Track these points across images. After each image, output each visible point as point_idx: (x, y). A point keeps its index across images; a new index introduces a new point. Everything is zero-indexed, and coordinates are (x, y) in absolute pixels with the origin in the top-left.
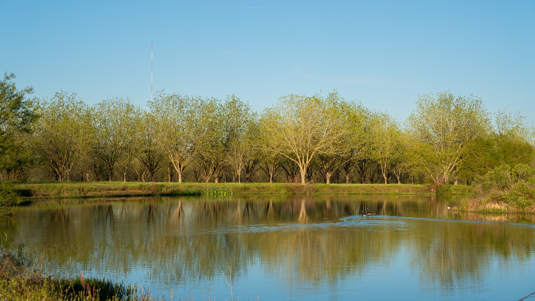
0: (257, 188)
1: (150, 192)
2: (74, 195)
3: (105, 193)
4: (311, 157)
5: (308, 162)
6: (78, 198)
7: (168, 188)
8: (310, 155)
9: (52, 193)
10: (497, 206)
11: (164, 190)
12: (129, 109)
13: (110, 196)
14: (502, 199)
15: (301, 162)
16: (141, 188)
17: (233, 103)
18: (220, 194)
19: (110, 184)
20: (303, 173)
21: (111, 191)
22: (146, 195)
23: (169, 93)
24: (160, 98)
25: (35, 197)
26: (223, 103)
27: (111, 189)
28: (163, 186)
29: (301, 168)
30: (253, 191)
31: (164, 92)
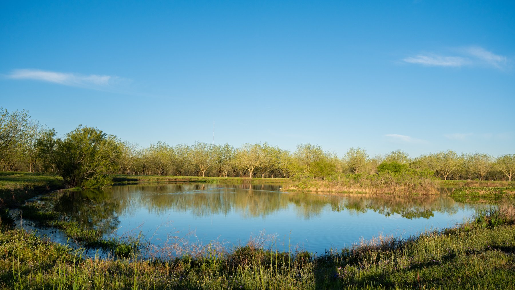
0: (230, 179)
1: (186, 181)
2: (155, 181)
3: (167, 180)
4: (254, 168)
5: (253, 170)
6: (157, 182)
7: (193, 179)
8: (254, 167)
9: (146, 180)
10: (294, 188)
11: (192, 180)
12: (188, 148)
13: (170, 182)
14: (297, 186)
15: (250, 169)
16: (183, 179)
17: (227, 146)
18: (214, 182)
19: (168, 177)
20: (251, 174)
21: (171, 180)
22: (183, 182)
23: (200, 142)
24: (197, 144)
25: (139, 181)
26: (223, 146)
27: (170, 179)
28: (192, 178)
29: (250, 172)
30: (228, 180)
31: (199, 142)
